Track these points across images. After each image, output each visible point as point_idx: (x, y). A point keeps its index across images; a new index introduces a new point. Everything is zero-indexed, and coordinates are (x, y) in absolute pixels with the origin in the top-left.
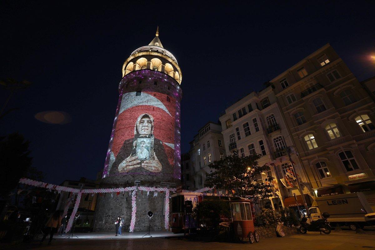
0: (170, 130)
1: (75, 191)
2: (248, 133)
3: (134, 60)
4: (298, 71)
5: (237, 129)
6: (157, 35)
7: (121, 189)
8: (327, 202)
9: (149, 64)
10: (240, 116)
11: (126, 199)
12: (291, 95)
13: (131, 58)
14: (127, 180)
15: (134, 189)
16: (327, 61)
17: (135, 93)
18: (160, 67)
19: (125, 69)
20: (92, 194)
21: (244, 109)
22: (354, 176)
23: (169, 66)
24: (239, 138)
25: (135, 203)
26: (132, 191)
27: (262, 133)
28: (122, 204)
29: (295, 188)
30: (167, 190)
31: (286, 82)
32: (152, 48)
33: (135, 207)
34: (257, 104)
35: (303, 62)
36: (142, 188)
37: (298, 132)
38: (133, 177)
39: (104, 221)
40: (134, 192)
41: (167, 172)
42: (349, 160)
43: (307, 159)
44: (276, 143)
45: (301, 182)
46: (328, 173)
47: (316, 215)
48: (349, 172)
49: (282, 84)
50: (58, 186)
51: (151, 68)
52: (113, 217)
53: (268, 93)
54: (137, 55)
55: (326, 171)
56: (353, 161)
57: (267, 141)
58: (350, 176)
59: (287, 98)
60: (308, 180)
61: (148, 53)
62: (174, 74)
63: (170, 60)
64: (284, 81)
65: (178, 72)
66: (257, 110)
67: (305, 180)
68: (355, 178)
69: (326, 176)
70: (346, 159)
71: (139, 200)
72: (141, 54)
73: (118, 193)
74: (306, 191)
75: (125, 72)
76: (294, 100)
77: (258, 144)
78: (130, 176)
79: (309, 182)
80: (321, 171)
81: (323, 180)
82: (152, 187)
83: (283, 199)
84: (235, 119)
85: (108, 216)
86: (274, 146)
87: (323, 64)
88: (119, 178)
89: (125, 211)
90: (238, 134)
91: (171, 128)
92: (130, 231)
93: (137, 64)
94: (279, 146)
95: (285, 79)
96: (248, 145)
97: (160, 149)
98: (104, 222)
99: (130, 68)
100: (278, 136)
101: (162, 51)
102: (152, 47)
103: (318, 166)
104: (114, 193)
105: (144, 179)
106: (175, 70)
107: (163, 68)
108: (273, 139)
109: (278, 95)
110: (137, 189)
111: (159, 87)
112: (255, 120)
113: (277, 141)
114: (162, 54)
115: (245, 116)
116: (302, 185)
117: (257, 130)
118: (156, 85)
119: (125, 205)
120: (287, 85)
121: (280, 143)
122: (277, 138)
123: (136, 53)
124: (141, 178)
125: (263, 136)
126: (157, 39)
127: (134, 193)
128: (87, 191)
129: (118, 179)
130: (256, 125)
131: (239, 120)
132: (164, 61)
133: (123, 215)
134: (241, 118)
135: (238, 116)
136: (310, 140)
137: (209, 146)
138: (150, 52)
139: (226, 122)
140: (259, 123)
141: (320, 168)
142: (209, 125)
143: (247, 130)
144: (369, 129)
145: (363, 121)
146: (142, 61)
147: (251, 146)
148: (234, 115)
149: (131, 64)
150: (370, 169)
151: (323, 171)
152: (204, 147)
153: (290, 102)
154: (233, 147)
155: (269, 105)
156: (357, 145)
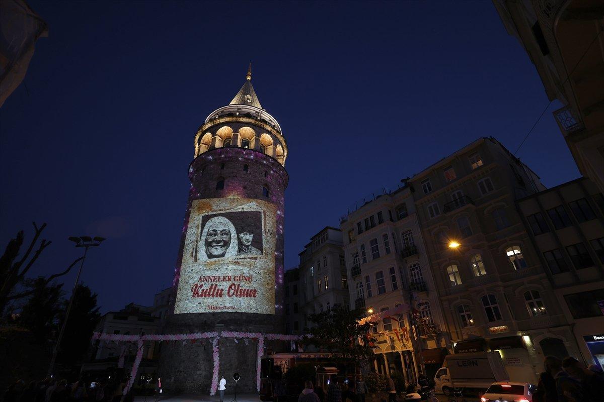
2: (376, 256)
3: (213, 130)
4: (445, 170)
5: (363, 247)
7: (197, 335)
9: (236, 137)
10: (367, 229)
11: (203, 348)
12: (434, 205)
13: (208, 125)
15: (215, 335)
16: (480, 163)
18: (252, 139)
19: (199, 142)
21: (372, 218)
23: (266, 138)
24: (365, 260)
25: (218, 355)
26: (213, 338)
27: (394, 257)
28: (198, 355)
29: (431, 338)
30: (261, 336)
31: (428, 184)
32: (240, 109)
33: (218, 361)
34: (390, 211)
36: (225, 334)
37: (439, 261)
39: (173, 378)
40: (215, 340)
42: (492, 307)
43: (448, 300)
44: (413, 272)
45: (439, 330)
46: (472, 321)
49: (425, 186)
51: (239, 144)
52: (185, 373)
53: (405, 196)
54: (218, 122)
55: (470, 318)
57: (400, 268)
58: (491, 329)
59: (429, 208)
60: (447, 328)
61: (234, 119)
62: (274, 150)
63: (269, 128)
64: (426, 183)
65: (281, 144)
66: (389, 222)
67: (443, 328)
69: (468, 324)
70: (490, 305)
72: (223, 120)
73: (194, 341)
74: (443, 344)
75: (199, 148)
76: (437, 212)
77: (388, 272)
78: (209, 313)
79: (448, 331)
80: (463, 317)
81: (465, 330)
83: (414, 353)
84: (360, 232)
85: (178, 371)
86: (409, 277)
87: (474, 166)
89: (202, 365)
90: (364, 254)
92: (211, 394)
93: (217, 136)
94: (415, 277)
95: (428, 179)
96: (375, 272)
98: (172, 380)
99: (206, 140)
100: (416, 262)
101: (256, 112)
103: (460, 310)
104: (187, 340)
105: (228, 318)
106: (276, 142)
107: (257, 140)
108: (408, 266)
109: (419, 202)
110: (219, 335)
111: (250, 173)
112: (385, 236)
113: (414, 270)
114: (256, 119)
115: (372, 229)
116: (439, 335)
117: (388, 251)
118: (247, 170)
119: (202, 356)
120: (430, 189)
121: (418, 272)
122: (414, 265)
125: (395, 261)
126: (248, 87)
127: (215, 342)
129: (192, 319)
130: (387, 244)
131: (365, 234)
132: (259, 130)
133: (199, 370)
134: (368, 231)
135: (363, 226)
136: (454, 273)
137: (325, 265)
138: (237, 116)
139: (349, 232)
140: (390, 240)
141: (462, 314)
142: (327, 232)
143: (375, 249)
144: (519, 266)
145: (515, 255)
146: (225, 130)
147: (380, 274)
148: (359, 224)
149: (208, 135)
150: (513, 321)
151: (466, 317)
152: (319, 265)
153: (432, 215)
154: (356, 271)
155: (406, 215)
156: (501, 288)
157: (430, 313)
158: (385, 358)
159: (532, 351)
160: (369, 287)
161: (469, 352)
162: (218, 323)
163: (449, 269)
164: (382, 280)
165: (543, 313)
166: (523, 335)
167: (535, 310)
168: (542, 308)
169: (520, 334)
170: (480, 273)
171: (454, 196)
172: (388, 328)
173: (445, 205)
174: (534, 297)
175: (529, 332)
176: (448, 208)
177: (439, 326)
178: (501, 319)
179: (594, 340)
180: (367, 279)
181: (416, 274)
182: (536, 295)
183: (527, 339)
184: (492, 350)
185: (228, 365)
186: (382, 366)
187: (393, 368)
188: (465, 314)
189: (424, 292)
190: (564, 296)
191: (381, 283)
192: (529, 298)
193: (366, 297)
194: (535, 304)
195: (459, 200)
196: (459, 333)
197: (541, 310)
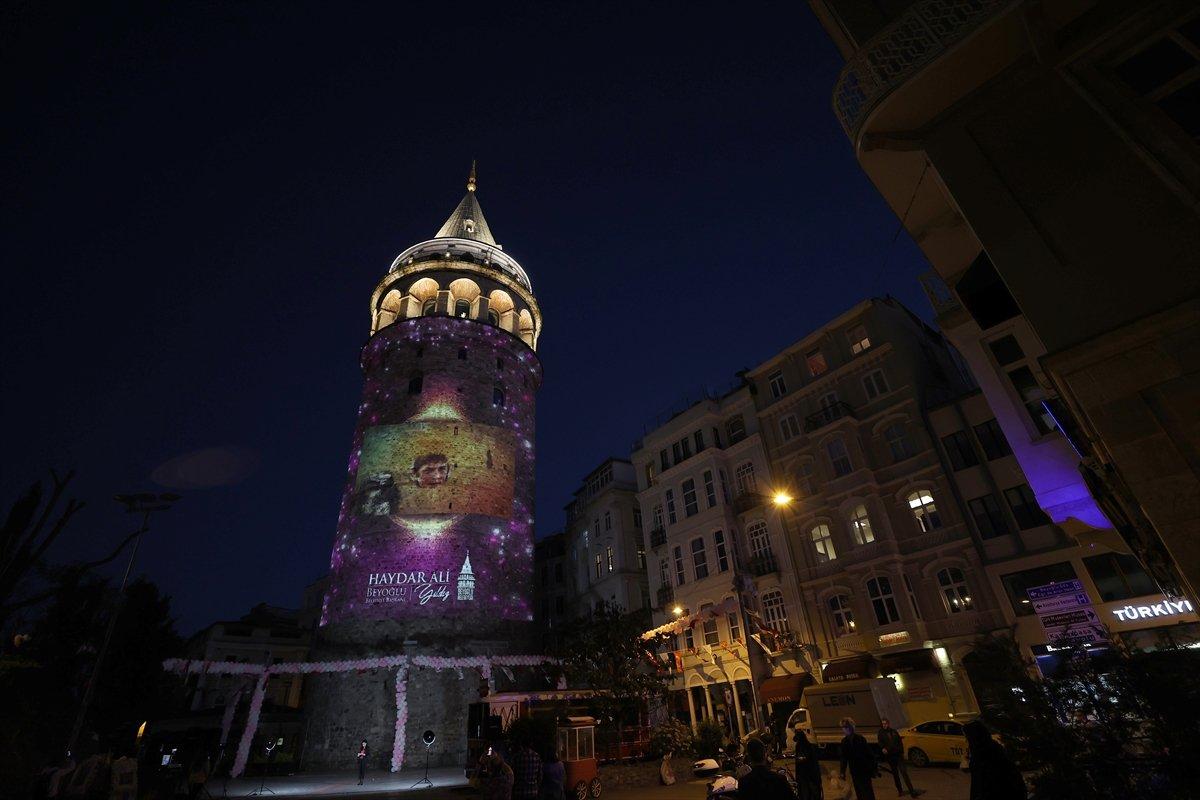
2: (692, 511)
3: (403, 285)
4: (808, 355)
5: (669, 494)
7: (370, 662)
9: (444, 297)
10: (677, 461)
11: (383, 685)
12: (789, 419)
13: (394, 276)
14: (385, 634)
15: (401, 662)
16: (866, 343)
17: (407, 384)
18: (475, 301)
19: (379, 307)
21: (685, 442)
24: (672, 518)
25: (404, 698)
27: (722, 512)
28: (373, 698)
29: (787, 656)
30: (486, 661)
31: (781, 380)
32: (452, 246)
33: (404, 708)
34: (715, 430)
35: (817, 335)
36: (422, 660)
38: (402, 624)
39: (328, 741)
40: (401, 670)
43: (813, 587)
44: (755, 538)
45: (799, 642)
46: (852, 624)
49: (774, 385)
51: (450, 310)
52: (350, 732)
53: (741, 404)
54: (411, 269)
55: (850, 619)
57: (732, 532)
59: (781, 423)
60: (811, 637)
61: (441, 264)
64: (778, 378)
66: (714, 449)
67: (805, 638)
69: (847, 630)
71: (418, 686)
72: (421, 267)
75: (379, 317)
76: (796, 433)
77: (713, 540)
78: (393, 621)
79: (813, 643)
80: (838, 617)
81: (840, 642)
82: (446, 656)
83: (755, 685)
84: (665, 468)
85: (337, 728)
86: (748, 546)
87: (857, 348)
88: (364, 629)
89: (380, 716)
90: (671, 507)
92: (393, 770)
93: (410, 296)
94: (759, 548)
95: (779, 373)
96: (691, 539)
97: (472, 545)
98: (326, 746)
99: (392, 304)
100: (758, 522)
102: (451, 241)
103: (834, 604)
107: (483, 304)
108: (746, 527)
109: (764, 413)
110: (410, 662)
111: (471, 363)
112: (708, 476)
113: (756, 534)
115: (686, 462)
117: (712, 502)
118: (465, 358)
119: (380, 700)
120: (783, 389)
121: (763, 539)
122: (756, 527)
125: (724, 519)
127: (401, 673)
129: (362, 632)
130: (710, 489)
131: (673, 471)
132: (487, 284)
133: (376, 725)
134: (678, 466)
135: (671, 457)
136: (823, 540)
137: (608, 528)
138: (446, 260)
139: (648, 467)
140: (717, 483)
141: (837, 612)
142: (611, 467)
143: (690, 498)
144: (931, 525)
145: (923, 506)
146: (425, 286)
147: (698, 544)
148: (663, 454)
149: (395, 295)
150: (918, 624)
151: (844, 618)
152: (597, 528)
153: (787, 437)
154: (659, 538)
155: (742, 437)
156: (899, 566)
157: (784, 612)
158: (707, 694)
159: (949, 675)
160: (679, 566)
161: (845, 679)
162: (411, 639)
163: (815, 531)
164: (703, 553)
165: (968, 607)
166: (935, 648)
167: (956, 601)
168: (967, 599)
169: (930, 646)
170: (864, 540)
171: (823, 401)
172: (712, 639)
173: (807, 419)
174: (953, 579)
175: (945, 641)
176: (813, 423)
177: (797, 633)
178: (898, 619)
179: (1047, 652)
180: (677, 551)
181: (761, 544)
182: (957, 575)
183: (941, 655)
184: (885, 676)
185: (428, 715)
186: (703, 708)
187: (721, 712)
188: (841, 611)
189: (773, 574)
190: (1002, 577)
191: (700, 559)
192: (944, 581)
193: (674, 585)
194: (956, 592)
195: (830, 409)
196: (831, 646)
197: (965, 602)
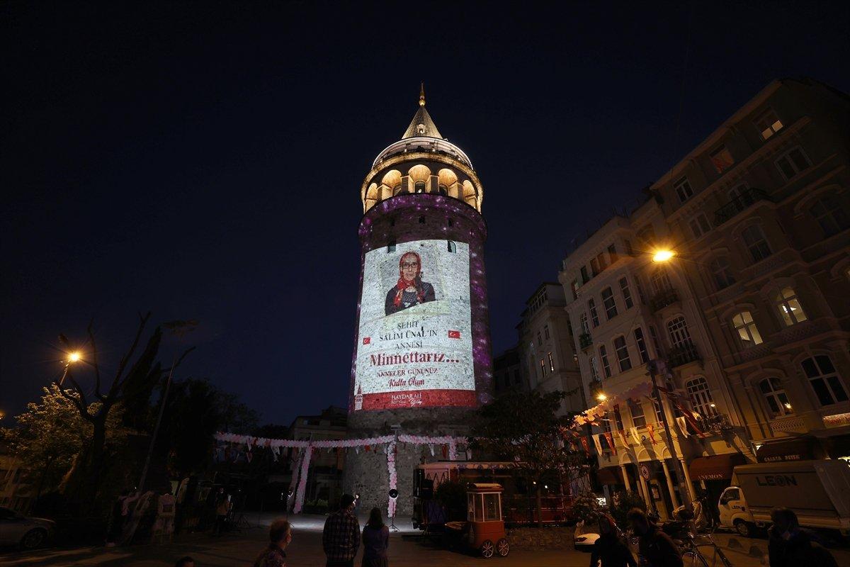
0: (461, 311)
1: (303, 444)
2: (612, 314)
3: (378, 179)
4: (713, 155)
5: (591, 302)
6: (422, 103)
7: (371, 440)
8: (757, 478)
9: (406, 181)
12: (698, 218)
13: (373, 174)
14: (384, 421)
15: (391, 440)
16: (778, 125)
17: (386, 247)
18: (428, 181)
19: (366, 198)
20: (327, 449)
21: (601, 257)
22: (837, 416)
23: (447, 174)
24: (596, 323)
25: (393, 465)
26: (388, 444)
27: (640, 311)
29: (716, 436)
30: (453, 440)
31: (686, 186)
32: (410, 144)
33: (393, 473)
34: (627, 241)
35: (721, 132)
36: (405, 438)
37: (716, 308)
38: (395, 414)
40: (390, 446)
41: (459, 400)
42: (825, 377)
43: (738, 372)
44: (674, 332)
45: (728, 424)
46: (789, 406)
47: (738, 505)
48: (826, 408)
49: (680, 191)
50: (273, 440)
51: (411, 189)
53: (648, 215)
54: (382, 167)
55: (784, 401)
56: (834, 381)
57: (651, 328)
58: (827, 418)
60: (742, 420)
61: (401, 158)
62: (460, 189)
63: (448, 160)
64: (683, 183)
65: (470, 179)
66: (624, 256)
67: (735, 420)
68: (838, 421)
69: (782, 412)
70: (819, 375)
72: (388, 163)
73: (367, 448)
75: (366, 203)
76: (706, 229)
77: (632, 337)
78: (389, 412)
79: (743, 425)
80: (771, 399)
81: (775, 423)
82: (423, 435)
83: (687, 462)
84: (585, 280)
86: (668, 339)
87: (767, 133)
88: (371, 418)
90: (594, 313)
91: (461, 308)
93: (383, 186)
94: (679, 339)
95: (685, 178)
96: (613, 338)
99: (373, 194)
100: (677, 316)
101: (431, 143)
102: (409, 140)
103: (764, 387)
106: (462, 176)
107: (434, 181)
108: (665, 322)
109: (671, 219)
110: (397, 440)
111: (428, 225)
112: (623, 281)
113: (675, 328)
114: (430, 151)
115: (603, 273)
117: (629, 304)
118: (424, 222)
120: (690, 193)
121: (682, 331)
122: (676, 321)
123: (379, 161)
124: (410, 417)
125: (642, 317)
126: (421, 115)
127: (391, 448)
128: (320, 444)
129: (370, 420)
130: (626, 293)
131: (593, 282)
132: (435, 166)
134: (596, 278)
135: (590, 272)
136: (745, 326)
138: (404, 154)
139: (573, 284)
140: (632, 287)
141: (768, 394)
142: (545, 290)
143: (609, 303)
146: (393, 176)
147: (621, 341)
148: (583, 270)
149: (374, 187)
151: (777, 399)
153: (698, 235)
154: (587, 341)
157: (710, 397)
158: (624, 472)
160: (605, 361)
163: (738, 320)
170: (795, 320)
171: (732, 193)
173: (715, 212)
176: (723, 216)
177: (726, 416)
178: (846, 399)
180: (603, 350)
181: (680, 336)
188: (774, 395)
189: (695, 362)
191: (623, 354)
193: (602, 378)
196: (765, 428)
